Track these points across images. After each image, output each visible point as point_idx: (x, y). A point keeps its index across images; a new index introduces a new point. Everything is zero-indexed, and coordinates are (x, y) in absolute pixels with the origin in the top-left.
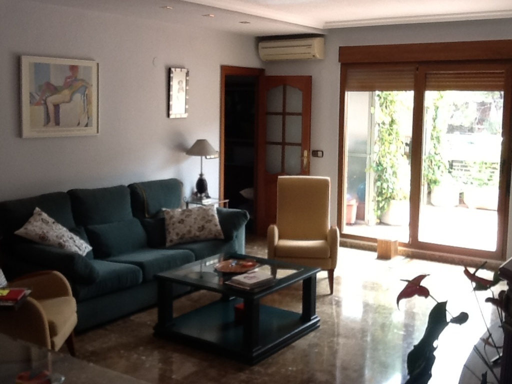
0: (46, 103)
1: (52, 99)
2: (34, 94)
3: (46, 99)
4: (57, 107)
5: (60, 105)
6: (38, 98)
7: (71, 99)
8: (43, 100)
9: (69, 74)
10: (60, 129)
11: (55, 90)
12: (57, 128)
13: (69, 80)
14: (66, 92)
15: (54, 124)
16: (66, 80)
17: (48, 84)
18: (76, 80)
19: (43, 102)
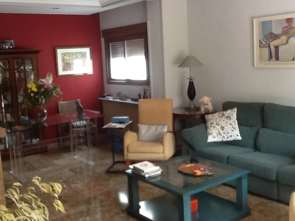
0: (269, 46)
1: (273, 44)
2: (262, 41)
3: (269, 43)
4: (277, 48)
5: (279, 47)
6: (264, 43)
7: (287, 42)
8: (268, 44)
9: (286, 24)
10: (279, 62)
11: (276, 37)
12: (277, 62)
13: (285, 29)
14: (284, 38)
15: (275, 59)
16: (283, 29)
17: (271, 34)
18: (291, 28)
19: (267, 45)
